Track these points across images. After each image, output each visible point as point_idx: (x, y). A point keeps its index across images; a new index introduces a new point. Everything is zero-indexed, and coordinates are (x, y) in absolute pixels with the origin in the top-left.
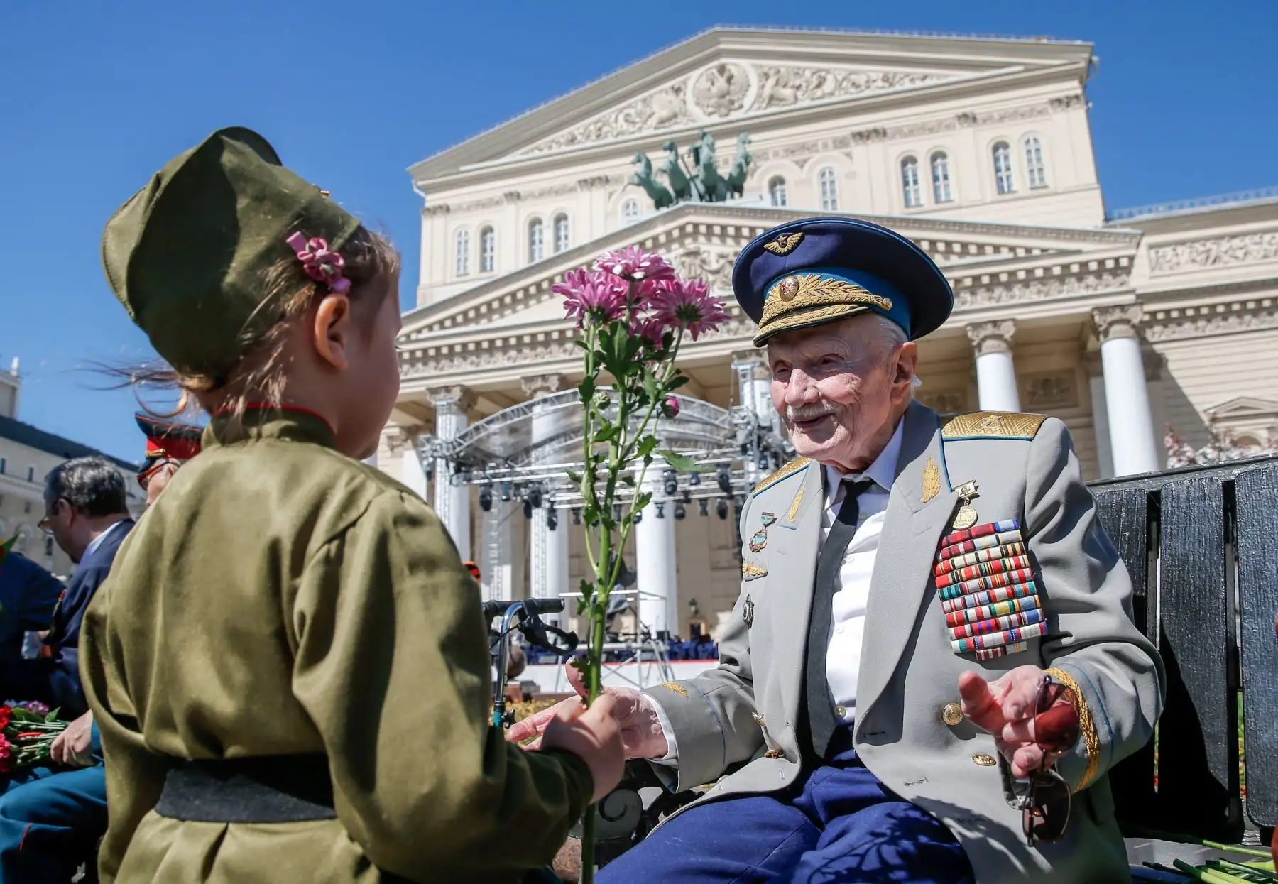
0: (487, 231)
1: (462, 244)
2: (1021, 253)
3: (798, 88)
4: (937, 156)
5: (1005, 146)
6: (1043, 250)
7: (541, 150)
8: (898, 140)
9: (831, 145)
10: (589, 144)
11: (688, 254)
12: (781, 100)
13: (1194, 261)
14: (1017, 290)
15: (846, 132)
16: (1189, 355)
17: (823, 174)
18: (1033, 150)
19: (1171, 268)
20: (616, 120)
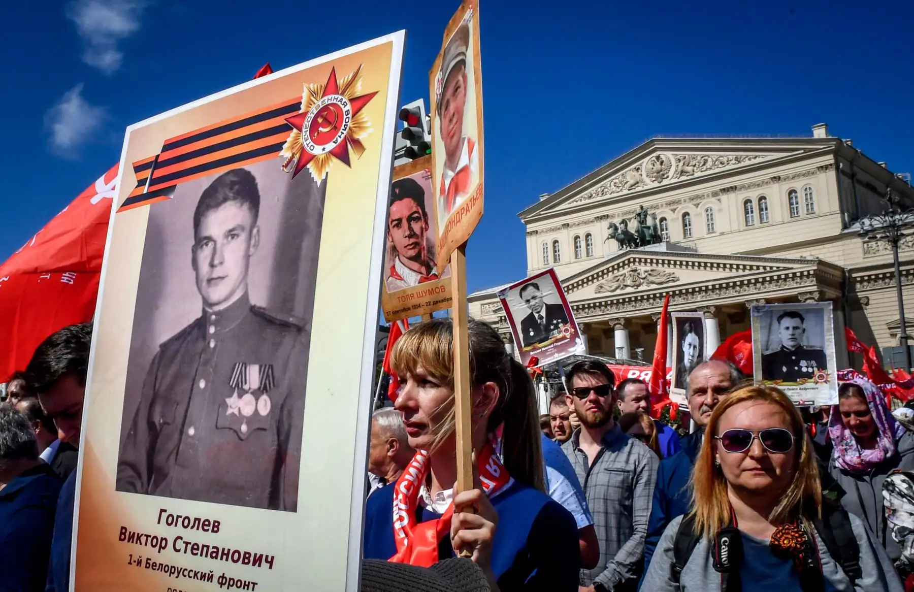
0: (556, 242)
1: (545, 249)
2: (768, 269)
3: (694, 166)
4: (762, 198)
5: (795, 191)
6: (778, 268)
7: (577, 201)
8: (743, 191)
9: (710, 195)
10: (599, 199)
11: (632, 271)
12: (687, 172)
13: (886, 249)
14: (766, 285)
15: (717, 189)
16: (881, 297)
17: (707, 210)
18: (809, 196)
19: (874, 253)
20: (610, 186)
